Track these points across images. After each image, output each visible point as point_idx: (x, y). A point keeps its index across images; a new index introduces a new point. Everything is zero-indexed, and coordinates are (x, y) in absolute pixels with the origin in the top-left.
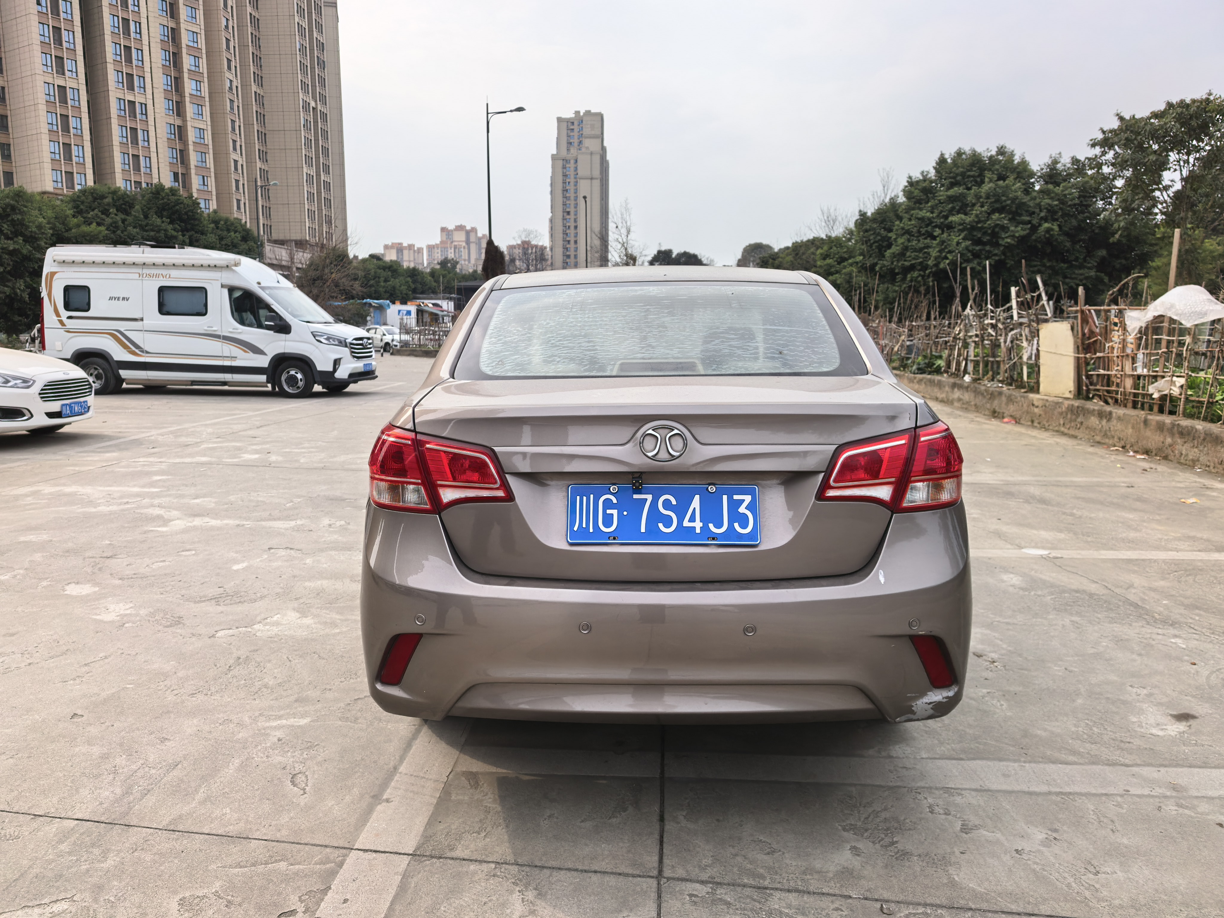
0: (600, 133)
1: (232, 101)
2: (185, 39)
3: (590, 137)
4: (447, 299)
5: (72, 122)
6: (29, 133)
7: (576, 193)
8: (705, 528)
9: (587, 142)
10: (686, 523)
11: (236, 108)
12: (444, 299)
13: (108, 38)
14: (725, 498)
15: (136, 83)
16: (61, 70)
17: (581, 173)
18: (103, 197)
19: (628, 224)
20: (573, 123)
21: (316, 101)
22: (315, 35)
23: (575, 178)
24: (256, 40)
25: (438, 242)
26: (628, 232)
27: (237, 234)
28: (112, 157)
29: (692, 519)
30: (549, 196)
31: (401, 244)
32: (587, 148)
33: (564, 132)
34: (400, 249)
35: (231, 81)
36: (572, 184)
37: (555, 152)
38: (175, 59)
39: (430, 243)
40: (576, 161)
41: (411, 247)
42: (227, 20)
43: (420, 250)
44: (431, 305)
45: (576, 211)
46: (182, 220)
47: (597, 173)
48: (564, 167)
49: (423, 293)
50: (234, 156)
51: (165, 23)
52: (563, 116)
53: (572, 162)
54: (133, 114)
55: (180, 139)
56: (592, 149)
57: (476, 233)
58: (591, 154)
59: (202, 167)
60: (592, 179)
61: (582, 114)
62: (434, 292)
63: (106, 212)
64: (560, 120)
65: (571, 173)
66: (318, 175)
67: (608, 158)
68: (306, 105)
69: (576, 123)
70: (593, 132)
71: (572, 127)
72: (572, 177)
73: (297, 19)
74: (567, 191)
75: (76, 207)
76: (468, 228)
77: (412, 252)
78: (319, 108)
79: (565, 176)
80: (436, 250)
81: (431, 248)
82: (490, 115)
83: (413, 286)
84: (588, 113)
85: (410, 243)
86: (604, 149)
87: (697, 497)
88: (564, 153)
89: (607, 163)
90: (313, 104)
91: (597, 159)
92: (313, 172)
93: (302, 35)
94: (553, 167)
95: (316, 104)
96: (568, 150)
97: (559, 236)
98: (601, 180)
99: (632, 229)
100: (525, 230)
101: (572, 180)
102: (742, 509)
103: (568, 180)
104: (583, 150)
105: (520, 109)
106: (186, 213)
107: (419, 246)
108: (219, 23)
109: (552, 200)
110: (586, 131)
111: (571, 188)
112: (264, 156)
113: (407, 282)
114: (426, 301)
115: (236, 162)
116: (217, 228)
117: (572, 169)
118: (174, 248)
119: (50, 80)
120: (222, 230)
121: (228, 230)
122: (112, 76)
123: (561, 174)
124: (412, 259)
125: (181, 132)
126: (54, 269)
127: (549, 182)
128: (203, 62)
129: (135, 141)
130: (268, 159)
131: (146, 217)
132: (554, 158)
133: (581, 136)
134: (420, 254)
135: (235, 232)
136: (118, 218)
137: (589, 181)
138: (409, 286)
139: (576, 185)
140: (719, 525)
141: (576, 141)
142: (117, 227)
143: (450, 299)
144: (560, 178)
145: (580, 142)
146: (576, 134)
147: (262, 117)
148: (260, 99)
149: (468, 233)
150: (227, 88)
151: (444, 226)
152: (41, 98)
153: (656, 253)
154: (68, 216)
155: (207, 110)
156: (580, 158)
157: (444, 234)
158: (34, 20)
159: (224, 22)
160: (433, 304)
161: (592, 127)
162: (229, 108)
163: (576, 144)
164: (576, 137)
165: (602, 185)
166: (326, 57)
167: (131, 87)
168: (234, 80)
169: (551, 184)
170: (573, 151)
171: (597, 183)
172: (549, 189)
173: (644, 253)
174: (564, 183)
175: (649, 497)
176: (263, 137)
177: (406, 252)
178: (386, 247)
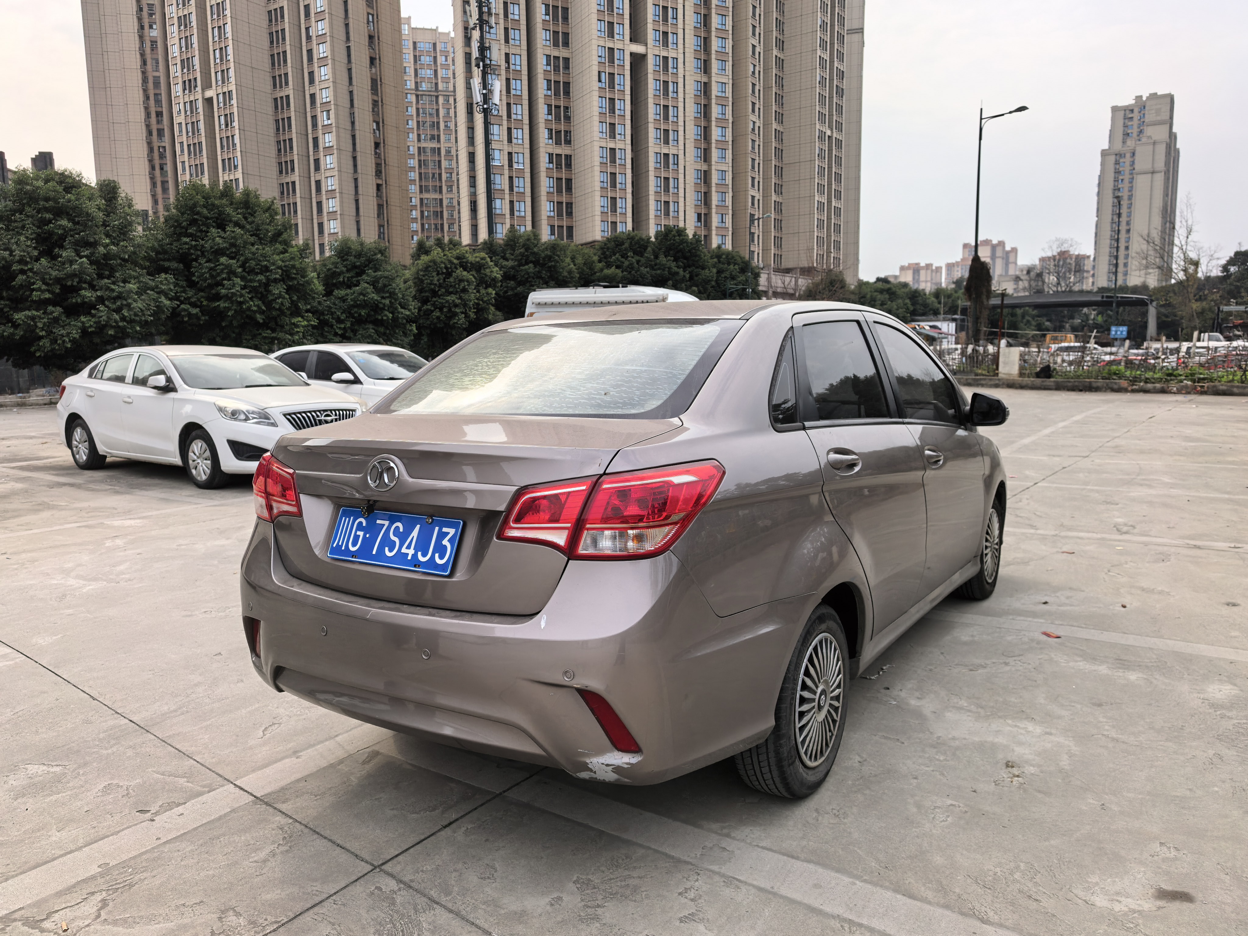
0: (1168, 117)
1: (753, 141)
2: (715, 90)
3: (1154, 124)
4: (949, 320)
5: (619, 179)
6: (587, 191)
7: (1130, 191)
8: (415, 556)
9: (1149, 131)
10: (404, 550)
11: (757, 147)
12: (944, 320)
13: (651, 101)
14: (437, 528)
15: (671, 137)
16: (613, 135)
17: (1138, 167)
18: (622, 243)
19: (1190, 223)
20: (1132, 111)
21: (832, 130)
22: (836, 64)
23: (1131, 174)
24: (780, 80)
25: (959, 260)
26: (1189, 232)
27: (736, 267)
28: (648, 205)
29: (408, 547)
30: (1096, 198)
31: (918, 264)
32: (1149, 137)
33: (1120, 122)
34: (916, 269)
35: (754, 122)
36: (1126, 181)
37: (1106, 147)
38: (706, 111)
39: (950, 261)
40: (1134, 154)
41: (928, 266)
42: (755, 66)
43: (939, 269)
44: (927, 328)
45: (1130, 212)
46: (686, 258)
47: (1160, 164)
48: (1117, 163)
49: (923, 314)
50: (752, 192)
51: (699, 79)
52: (1120, 105)
53: (1128, 155)
54: (667, 165)
55: (705, 182)
56: (1155, 137)
57: (1004, 247)
58: (1154, 143)
59: (722, 206)
60: (1153, 173)
61: (1144, 99)
62: (936, 313)
63: (625, 256)
64: (1115, 109)
65: (1126, 168)
66: (829, 202)
67: (1179, 145)
68: (822, 134)
69: (1136, 110)
70: (1159, 118)
71: (1130, 116)
72: (1127, 172)
73: (819, 53)
74: (1119, 190)
75: (604, 253)
76: (995, 242)
77: (929, 272)
78: (835, 135)
79: (1117, 172)
80: (956, 268)
81: (950, 266)
82: (983, 121)
83: (911, 308)
84: (1153, 96)
85: (928, 262)
86: (1173, 137)
87: (418, 526)
88: (1118, 146)
89: (1177, 152)
90: (829, 133)
91: (1161, 150)
92: (824, 200)
93: (823, 67)
94: (1103, 164)
95: (832, 132)
96: (1124, 142)
97: (1106, 242)
98: (1167, 172)
99: (1194, 228)
100: (1057, 240)
101: (1127, 177)
102: (445, 542)
103: (1121, 177)
104: (1144, 140)
105: (1022, 109)
106: (690, 251)
107: (938, 265)
108: (747, 70)
109: (1098, 203)
110: (1150, 117)
111: (1125, 186)
112: (779, 190)
113: (905, 304)
114: (922, 324)
115: (753, 197)
116: (719, 262)
117: (1128, 164)
118: (618, 287)
119: (604, 145)
120: (724, 264)
121: (729, 264)
122: (652, 133)
123: (1113, 170)
124: (929, 279)
125: (706, 177)
126: (533, 311)
127: (1097, 182)
128: (729, 110)
129: (667, 189)
130: (783, 191)
131: (656, 257)
132: (1104, 153)
133: (1142, 123)
134: (938, 274)
135: (735, 264)
136: (634, 260)
137: (1150, 175)
138: (908, 309)
139: (1131, 182)
140: (424, 555)
141: (1135, 131)
142: (632, 268)
143: (954, 320)
144: (1111, 176)
145: (1141, 132)
146: (1135, 122)
147: (779, 152)
148: (779, 135)
149: (994, 248)
150: (750, 130)
151: (966, 242)
152: (597, 160)
153: (1232, 255)
154: (594, 262)
155: (729, 154)
156: (1138, 150)
157: (967, 250)
158: (596, 94)
159: (751, 68)
160: (931, 327)
161: (1158, 112)
162: (750, 148)
163: (1135, 134)
164: (1135, 127)
165: (1167, 179)
166: (845, 85)
167: (667, 142)
168: (757, 121)
169: (1099, 185)
170: (1130, 143)
171: (1159, 178)
172: (1096, 190)
173: (1216, 255)
174: (1116, 180)
175: (387, 523)
176: (779, 171)
177: (922, 273)
178: (902, 268)
